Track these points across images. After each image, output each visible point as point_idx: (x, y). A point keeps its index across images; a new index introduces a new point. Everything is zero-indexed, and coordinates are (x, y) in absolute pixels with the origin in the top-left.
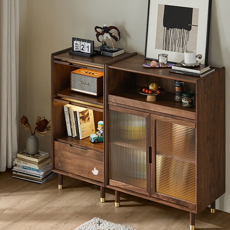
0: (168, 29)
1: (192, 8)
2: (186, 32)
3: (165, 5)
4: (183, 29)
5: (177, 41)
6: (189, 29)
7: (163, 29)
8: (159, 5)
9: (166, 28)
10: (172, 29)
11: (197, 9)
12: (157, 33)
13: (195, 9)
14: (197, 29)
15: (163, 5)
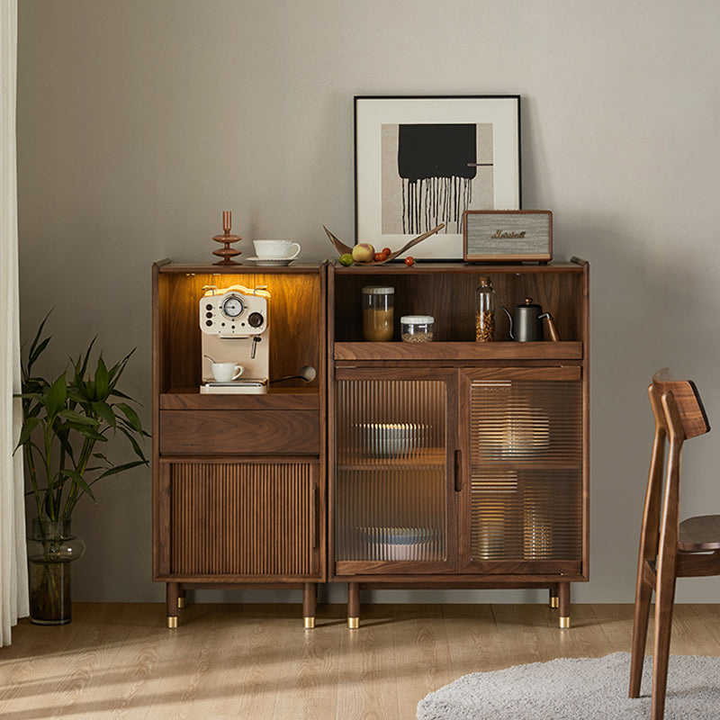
0: (412, 181)
1: (475, 125)
2: (462, 184)
3: (400, 125)
4: (453, 177)
5: (441, 208)
6: (470, 174)
7: (399, 182)
8: (384, 127)
9: (407, 180)
10: (424, 181)
11: (487, 124)
12: (382, 195)
13: (481, 125)
14: (492, 171)
15: (395, 125)
